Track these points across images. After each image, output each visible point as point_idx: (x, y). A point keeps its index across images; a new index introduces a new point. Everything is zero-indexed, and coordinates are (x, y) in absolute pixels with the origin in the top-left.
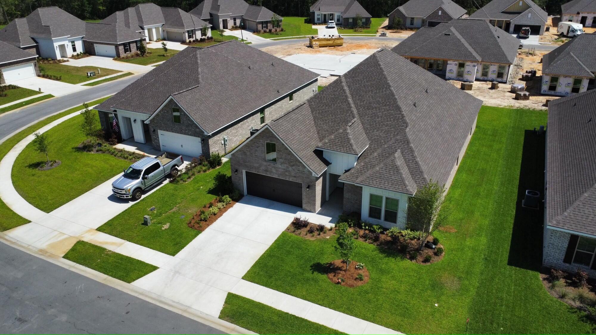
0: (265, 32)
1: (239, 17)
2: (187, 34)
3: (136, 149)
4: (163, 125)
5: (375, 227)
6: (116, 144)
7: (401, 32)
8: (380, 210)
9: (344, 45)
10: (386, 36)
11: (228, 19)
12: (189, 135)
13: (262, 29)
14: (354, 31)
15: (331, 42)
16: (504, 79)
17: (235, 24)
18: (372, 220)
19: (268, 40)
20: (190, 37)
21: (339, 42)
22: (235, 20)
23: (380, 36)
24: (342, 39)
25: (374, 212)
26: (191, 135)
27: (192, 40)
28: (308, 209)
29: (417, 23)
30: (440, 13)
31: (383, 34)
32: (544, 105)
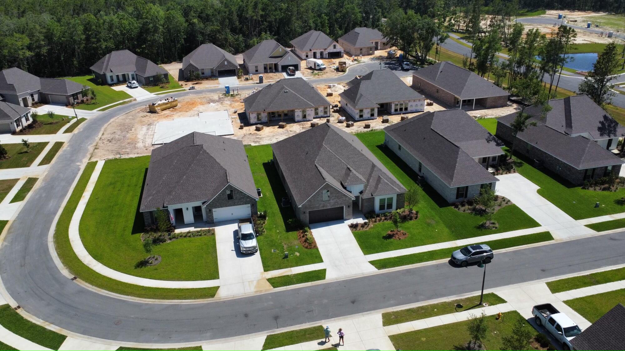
0: (78, 103)
1: (36, 93)
2: (15, 124)
3: (195, 228)
4: (218, 204)
5: (387, 213)
6: (175, 231)
8: (384, 205)
9: (179, 105)
11: (27, 97)
15: (169, 105)
16: (328, 115)
17: (33, 100)
18: (382, 211)
20: (18, 126)
21: (174, 103)
22: (32, 95)
23: (189, 89)
24: (177, 100)
25: (382, 207)
26: (242, 204)
27: (20, 128)
28: (348, 218)
29: (208, 73)
30: (226, 63)
31: (193, 87)
32: (365, 128)
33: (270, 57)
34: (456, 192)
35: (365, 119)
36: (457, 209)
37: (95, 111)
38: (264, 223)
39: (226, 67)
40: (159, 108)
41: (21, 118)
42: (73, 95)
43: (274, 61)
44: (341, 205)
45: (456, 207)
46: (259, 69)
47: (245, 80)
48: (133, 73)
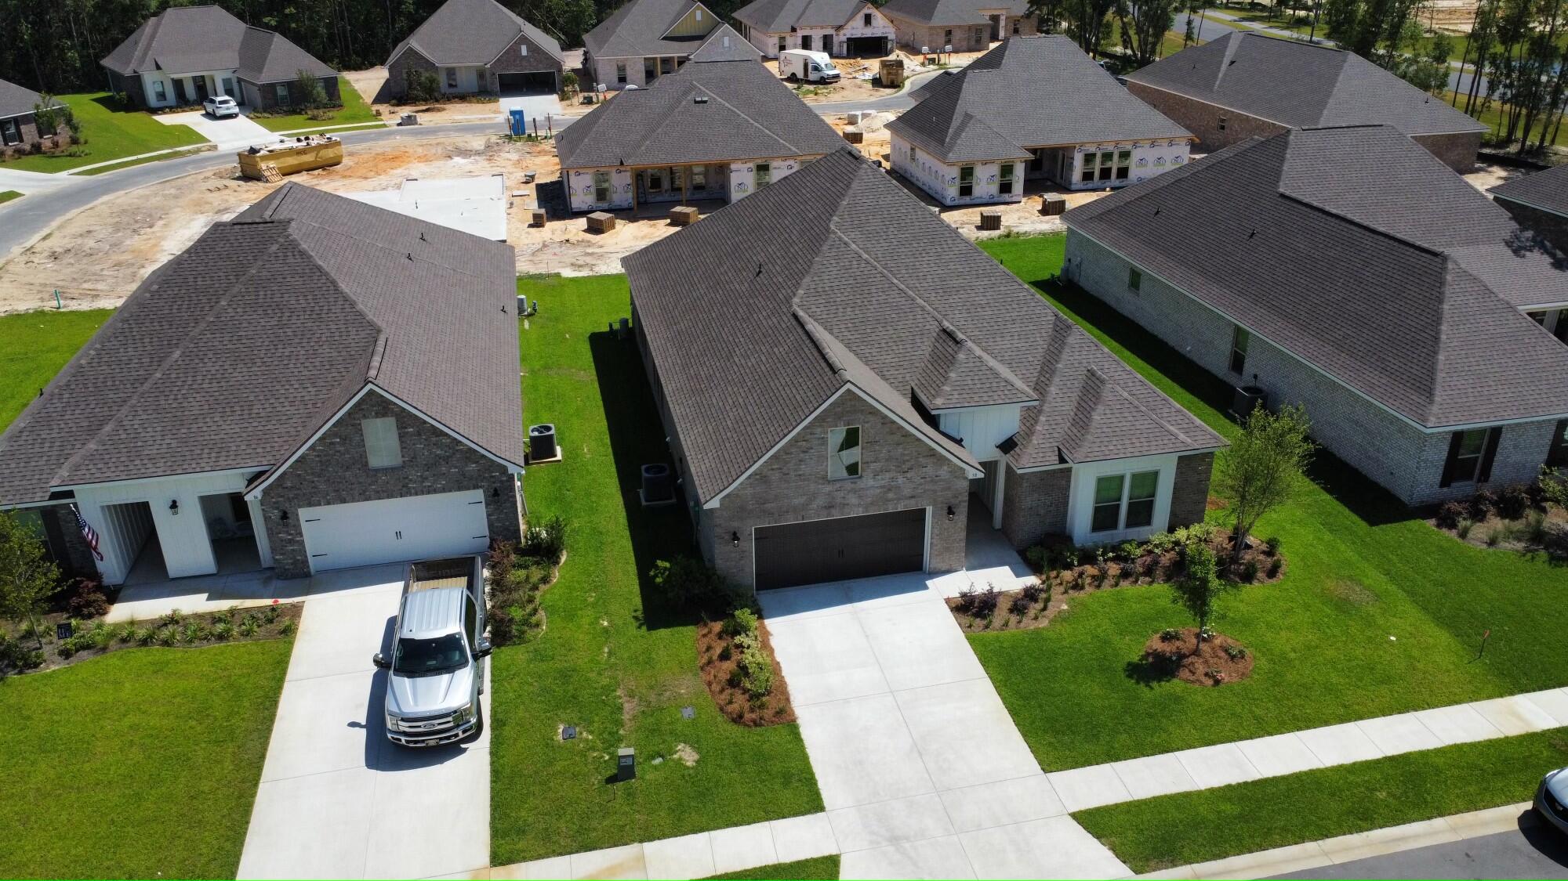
0: (20, 153)
3: (208, 599)
4: (322, 487)
5: (1127, 547)
6: (105, 613)
7: (444, 109)
8: (1118, 507)
9: (346, 161)
10: (416, 124)
12: (435, 491)
13: (6, 144)
15: (309, 158)
18: (1104, 537)
19: (65, 179)
21: (330, 153)
23: (398, 124)
24: (338, 143)
25: (1104, 517)
26: (444, 490)
28: (944, 567)
29: (468, 81)
30: (524, 51)
31: (409, 117)
32: (979, 228)
33: (664, 39)
34: (1445, 455)
35: (978, 201)
36: (1453, 534)
37: (63, 174)
39: (524, 63)
40: (272, 164)
42: (2, 125)
43: (677, 50)
44: (913, 501)
45: (1447, 521)
47: (582, 104)
48: (228, 75)
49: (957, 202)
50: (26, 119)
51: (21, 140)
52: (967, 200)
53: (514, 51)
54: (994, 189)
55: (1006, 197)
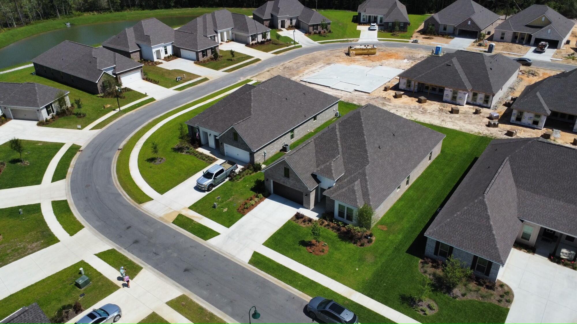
0: (315, 33)
2: (250, 38)
3: (210, 153)
4: (227, 141)
5: (340, 222)
6: (197, 148)
7: (433, 38)
8: (344, 213)
9: (378, 54)
10: (417, 43)
12: (242, 149)
13: (313, 30)
14: (392, 35)
15: (366, 52)
17: (291, 23)
18: (339, 219)
19: (316, 43)
20: (253, 40)
21: (372, 51)
22: (291, 20)
23: (412, 42)
24: (376, 49)
25: (341, 214)
27: (254, 42)
28: (306, 207)
29: (449, 30)
30: (469, 23)
31: (416, 40)
33: (527, 26)
34: (434, 246)
35: (522, 124)
36: (421, 266)
37: (316, 42)
38: (250, 174)
39: (468, 27)
40: (354, 52)
41: (257, 34)
42: (313, 26)
43: (527, 31)
44: (299, 189)
45: (425, 262)
46: (506, 37)
47: (478, 45)
49: (514, 122)
50: (319, 25)
51: (317, 30)
52: (518, 123)
53: (466, 22)
54: (531, 122)
55: (535, 126)
